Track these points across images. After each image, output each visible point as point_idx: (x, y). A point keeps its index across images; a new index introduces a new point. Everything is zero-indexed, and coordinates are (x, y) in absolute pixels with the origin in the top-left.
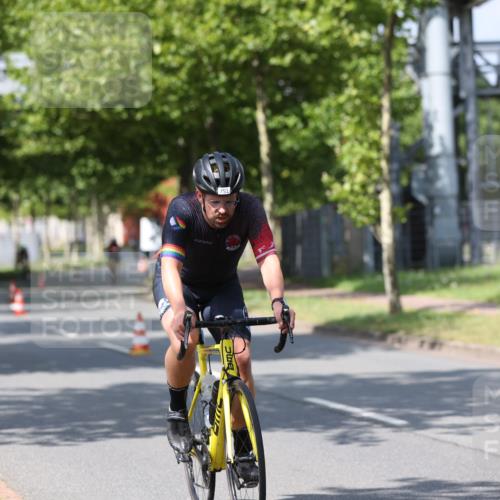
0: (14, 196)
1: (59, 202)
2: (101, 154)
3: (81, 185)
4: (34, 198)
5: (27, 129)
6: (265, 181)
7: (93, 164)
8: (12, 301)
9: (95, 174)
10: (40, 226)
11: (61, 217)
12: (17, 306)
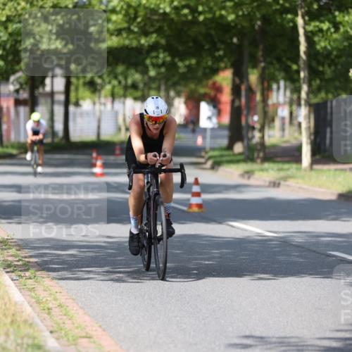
0: (99, 81)
1: (134, 86)
2: (169, 49)
3: (152, 73)
4: (115, 82)
5: (111, 26)
6: (302, 75)
7: (163, 56)
8: (94, 165)
9: (164, 64)
10: (118, 105)
11: (136, 99)
12: (97, 170)
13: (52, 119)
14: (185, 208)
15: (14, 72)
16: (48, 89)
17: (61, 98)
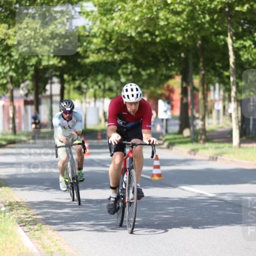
0: (84, 86)
1: (110, 89)
2: (135, 62)
3: (123, 80)
4: (96, 87)
5: (93, 47)
6: (232, 79)
7: (131, 68)
9: (131, 73)
10: (99, 103)
13: (51, 115)
14: (149, 177)
15: (23, 82)
16: (48, 93)
17: (58, 99)
